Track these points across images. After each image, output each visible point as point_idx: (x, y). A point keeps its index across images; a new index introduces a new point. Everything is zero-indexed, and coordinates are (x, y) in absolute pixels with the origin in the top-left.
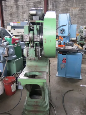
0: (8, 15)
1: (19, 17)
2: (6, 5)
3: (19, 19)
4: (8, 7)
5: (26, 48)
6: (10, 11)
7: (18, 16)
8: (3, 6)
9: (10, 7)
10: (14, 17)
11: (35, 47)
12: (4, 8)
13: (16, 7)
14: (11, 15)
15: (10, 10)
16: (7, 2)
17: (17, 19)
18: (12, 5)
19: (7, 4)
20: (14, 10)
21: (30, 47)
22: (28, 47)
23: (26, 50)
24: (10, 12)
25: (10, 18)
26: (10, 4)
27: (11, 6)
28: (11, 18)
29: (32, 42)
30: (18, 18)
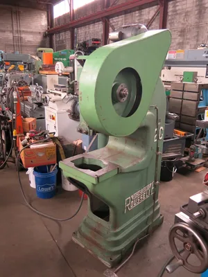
0: (176, 33)
1: (200, 38)
2: (176, 11)
3: (199, 43)
4: (180, 14)
6: (183, 24)
7: (197, 36)
8: (170, 14)
9: (184, 15)
10: (188, 37)
12: (169, 18)
13: (197, 12)
14: (183, 33)
15: (183, 22)
16: (178, 4)
17: (195, 42)
18: (189, 9)
19: (177, 8)
20: (192, 20)
24: (181, 26)
25: (179, 40)
26: (184, 7)
27: (188, 12)
28: (181, 41)
30: (197, 41)
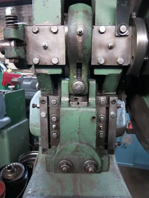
5: (42, 102)
11: (92, 99)
21: (65, 99)
22: (53, 100)
23: (44, 114)
29: (79, 66)
